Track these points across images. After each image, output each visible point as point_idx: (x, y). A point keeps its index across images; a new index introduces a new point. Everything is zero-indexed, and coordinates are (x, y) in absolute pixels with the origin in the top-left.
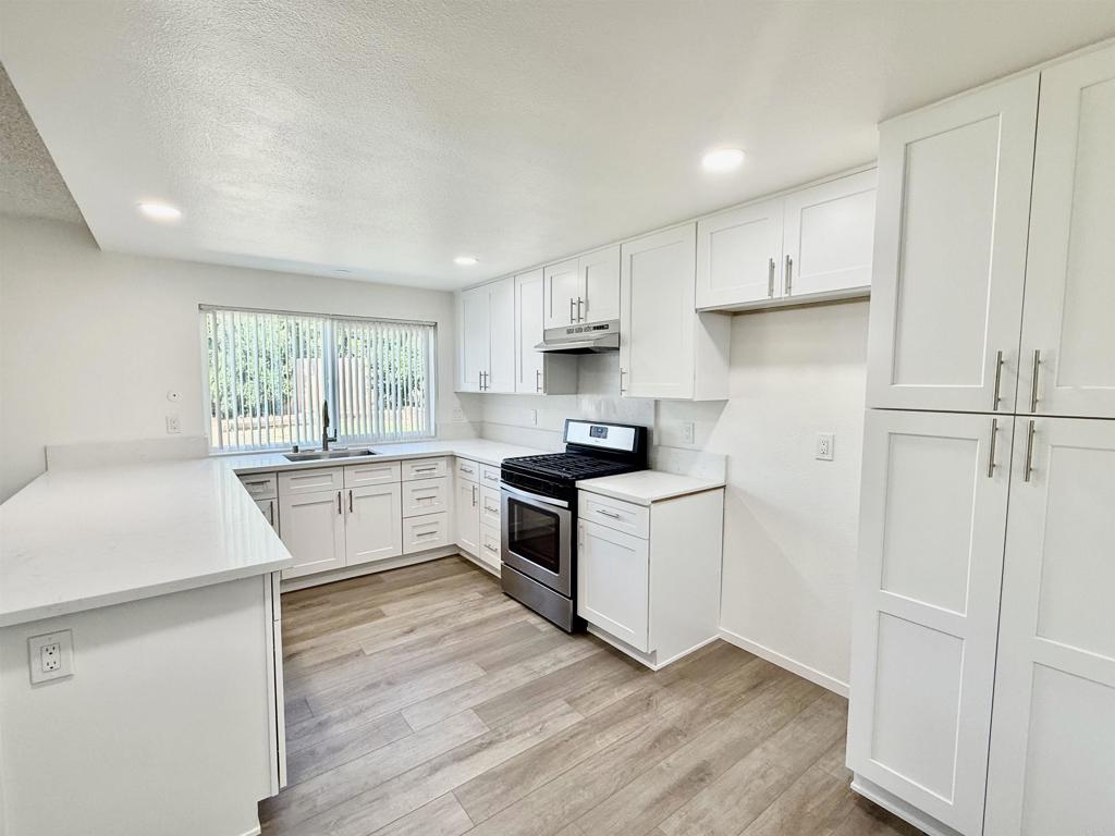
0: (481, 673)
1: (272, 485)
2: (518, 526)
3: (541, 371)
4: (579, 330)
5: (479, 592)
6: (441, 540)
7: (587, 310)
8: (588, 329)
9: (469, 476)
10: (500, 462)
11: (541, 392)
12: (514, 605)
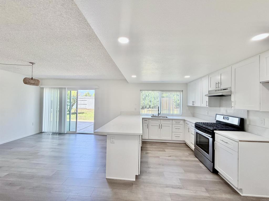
0: (183, 172)
1: (148, 121)
2: (199, 140)
3: (208, 101)
4: (219, 90)
5: (188, 153)
6: (181, 139)
7: (221, 85)
8: (221, 90)
9: (188, 125)
10: (195, 123)
11: (207, 106)
12: (197, 160)
